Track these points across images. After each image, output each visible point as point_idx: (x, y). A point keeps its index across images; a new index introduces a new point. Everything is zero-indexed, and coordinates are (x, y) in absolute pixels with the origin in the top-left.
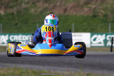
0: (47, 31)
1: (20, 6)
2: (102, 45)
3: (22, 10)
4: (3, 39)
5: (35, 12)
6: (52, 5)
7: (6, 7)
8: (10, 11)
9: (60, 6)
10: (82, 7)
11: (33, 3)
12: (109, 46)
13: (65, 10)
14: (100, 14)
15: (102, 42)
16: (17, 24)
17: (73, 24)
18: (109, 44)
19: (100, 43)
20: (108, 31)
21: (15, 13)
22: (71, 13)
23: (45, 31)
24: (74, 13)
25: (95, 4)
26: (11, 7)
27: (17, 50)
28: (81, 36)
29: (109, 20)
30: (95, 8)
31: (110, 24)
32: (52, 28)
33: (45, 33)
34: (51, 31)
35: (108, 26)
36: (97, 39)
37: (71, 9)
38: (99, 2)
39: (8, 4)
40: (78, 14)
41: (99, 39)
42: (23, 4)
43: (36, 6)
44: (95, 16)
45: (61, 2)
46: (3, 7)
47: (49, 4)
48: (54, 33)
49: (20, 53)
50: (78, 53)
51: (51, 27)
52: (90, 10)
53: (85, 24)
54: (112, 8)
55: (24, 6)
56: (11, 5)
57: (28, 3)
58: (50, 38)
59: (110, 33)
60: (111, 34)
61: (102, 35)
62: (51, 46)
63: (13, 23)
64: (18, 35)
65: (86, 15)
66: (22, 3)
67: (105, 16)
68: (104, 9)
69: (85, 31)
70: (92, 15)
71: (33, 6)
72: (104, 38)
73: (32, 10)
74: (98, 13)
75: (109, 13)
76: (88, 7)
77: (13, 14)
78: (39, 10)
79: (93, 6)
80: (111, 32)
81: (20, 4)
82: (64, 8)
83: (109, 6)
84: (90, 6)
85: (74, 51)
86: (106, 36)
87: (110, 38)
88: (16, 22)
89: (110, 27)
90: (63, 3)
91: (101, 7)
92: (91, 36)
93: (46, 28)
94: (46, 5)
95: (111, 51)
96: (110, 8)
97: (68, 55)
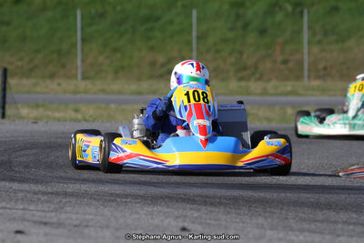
0: (189, 101)
23: (186, 103)
27: (113, 156)
32: (203, 93)
33: (186, 107)
34: (202, 102)
48: (209, 107)
49: (120, 163)
50: (279, 162)
51: (200, 92)
58: (201, 122)
62: (206, 142)
85: (267, 156)
93: (187, 94)
97: (253, 166)
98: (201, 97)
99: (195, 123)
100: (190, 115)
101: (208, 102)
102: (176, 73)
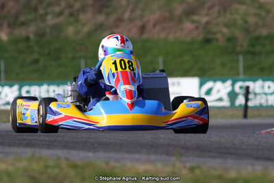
0: (116, 69)
1: (44, 21)
2: (226, 103)
3: (48, 30)
4: (6, 96)
5: (77, 33)
6: (113, 18)
7: (12, 25)
8: (20, 32)
9: (131, 20)
10: (180, 21)
11: (72, 15)
12: (240, 105)
13: (143, 29)
14: (219, 36)
15: (225, 97)
16: (36, 62)
17: (161, 59)
18: (240, 100)
19: (220, 99)
20: (238, 74)
21: (32, 36)
22: (156, 34)
23: (114, 71)
24: (163, 35)
25: (207, 15)
26: (23, 24)
27: (50, 118)
28: (179, 84)
29: (238, 49)
30: (207, 23)
31: (241, 58)
32: (129, 62)
33: (113, 74)
34: (128, 69)
35: (237, 61)
36: (214, 92)
37: (154, 25)
38: (216, 9)
39: (16, 17)
40: (171, 37)
41: (218, 91)
42: (49, 17)
43: (77, 21)
44: (207, 41)
45: (133, 11)
46: (5, 25)
47: (108, 15)
48: (135, 74)
49: (56, 124)
51: (126, 61)
52: (197, 28)
53: (186, 58)
54: (246, 22)
55: (51, 20)
56: (22, 19)
57: (61, 14)
58: (128, 87)
59: (242, 76)
60: (244, 81)
61: (224, 81)
62: (132, 106)
63: (29, 60)
64: (40, 85)
65: (188, 39)
66: (46, 14)
67: (231, 40)
68: (227, 26)
69: (186, 73)
70: (201, 37)
71: (71, 19)
72: (229, 89)
73: (70, 31)
74: (215, 33)
75: (238, 33)
76: (193, 22)
77: (27, 39)
78: (86, 29)
79: (205, 19)
80: (244, 74)
81: (43, 18)
82: (139, 23)
83: (238, 17)
84: (196, 18)
86: (233, 85)
87: (241, 87)
88: (36, 56)
89: (241, 64)
90: (138, 12)
91: (221, 20)
92: (201, 85)
93: (115, 63)
94: (101, 18)
95: (245, 116)
96: (240, 22)
97: (173, 127)
98: (127, 65)
99: (122, 88)
100: (117, 81)
101: (133, 70)
102: (103, 46)
